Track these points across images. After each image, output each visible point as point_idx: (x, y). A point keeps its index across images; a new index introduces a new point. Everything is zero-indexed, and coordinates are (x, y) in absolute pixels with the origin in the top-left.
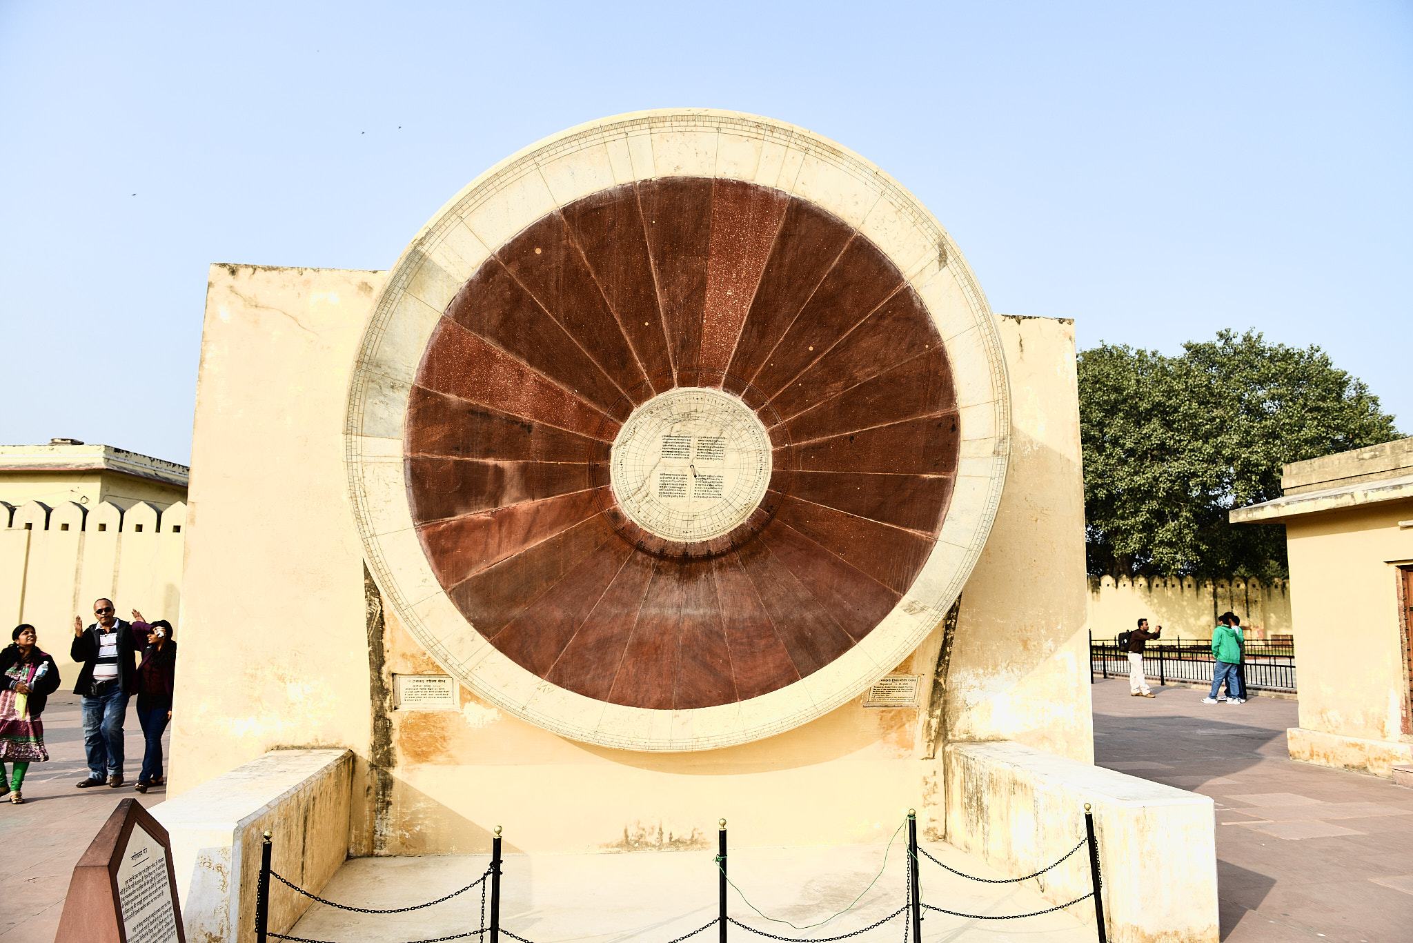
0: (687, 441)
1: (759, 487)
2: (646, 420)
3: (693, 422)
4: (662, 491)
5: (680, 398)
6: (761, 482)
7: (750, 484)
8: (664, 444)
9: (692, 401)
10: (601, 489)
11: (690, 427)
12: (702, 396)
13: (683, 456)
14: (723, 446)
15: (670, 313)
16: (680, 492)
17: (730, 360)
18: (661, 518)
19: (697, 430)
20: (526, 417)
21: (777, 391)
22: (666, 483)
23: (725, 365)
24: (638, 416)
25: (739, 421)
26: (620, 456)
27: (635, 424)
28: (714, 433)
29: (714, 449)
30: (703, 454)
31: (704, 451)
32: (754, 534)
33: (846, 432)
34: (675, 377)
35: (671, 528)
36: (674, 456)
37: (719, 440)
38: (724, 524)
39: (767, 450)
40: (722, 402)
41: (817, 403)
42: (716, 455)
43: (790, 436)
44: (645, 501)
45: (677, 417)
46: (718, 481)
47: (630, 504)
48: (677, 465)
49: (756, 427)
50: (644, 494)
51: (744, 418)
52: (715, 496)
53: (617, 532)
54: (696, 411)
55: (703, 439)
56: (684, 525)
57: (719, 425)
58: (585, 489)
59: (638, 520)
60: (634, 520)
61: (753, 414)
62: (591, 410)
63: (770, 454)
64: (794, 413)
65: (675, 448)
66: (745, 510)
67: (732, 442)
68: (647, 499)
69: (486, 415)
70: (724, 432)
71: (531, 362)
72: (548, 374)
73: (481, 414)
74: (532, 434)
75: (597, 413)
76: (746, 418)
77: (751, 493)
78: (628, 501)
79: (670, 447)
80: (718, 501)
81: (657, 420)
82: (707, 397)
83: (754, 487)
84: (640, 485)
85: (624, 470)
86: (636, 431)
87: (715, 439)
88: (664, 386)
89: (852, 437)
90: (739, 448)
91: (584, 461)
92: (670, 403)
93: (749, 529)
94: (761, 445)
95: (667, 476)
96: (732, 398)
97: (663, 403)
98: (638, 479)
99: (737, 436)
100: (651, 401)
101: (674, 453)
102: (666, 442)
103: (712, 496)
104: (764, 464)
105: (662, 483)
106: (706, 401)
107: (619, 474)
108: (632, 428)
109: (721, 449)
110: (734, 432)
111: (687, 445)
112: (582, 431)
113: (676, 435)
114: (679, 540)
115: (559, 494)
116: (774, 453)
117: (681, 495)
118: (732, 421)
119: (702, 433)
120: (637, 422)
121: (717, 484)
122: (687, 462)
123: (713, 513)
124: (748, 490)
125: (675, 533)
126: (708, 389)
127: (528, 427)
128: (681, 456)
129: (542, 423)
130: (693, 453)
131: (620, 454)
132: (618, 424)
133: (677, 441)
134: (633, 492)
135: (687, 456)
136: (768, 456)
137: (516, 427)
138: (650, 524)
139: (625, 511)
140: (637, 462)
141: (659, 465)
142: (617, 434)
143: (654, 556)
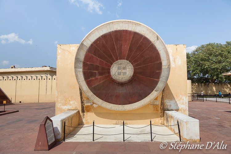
1: (132, 74)
4: (118, 75)
5: (120, 61)
10: (109, 74)
11: (121, 65)
12: (123, 61)
13: (121, 70)
15: (117, 49)
16: (121, 75)
17: (126, 56)
21: (134, 60)
25: (128, 64)
30: (123, 69)
33: (144, 65)
34: (119, 58)
36: (119, 70)
38: (127, 79)
41: (140, 61)
42: (125, 69)
43: (136, 66)
44: (116, 76)
45: (119, 64)
46: (126, 73)
49: (131, 65)
53: (112, 80)
54: (122, 63)
56: (121, 79)
57: (125, 65)
58: (107, 74)
60: (114, 79)
61: (130, 63)
64: (136, 63)
66: (130, 77)
71: (98, 57)
72: (101, 59)
73: (92, 65)
75: (108, 64)
80: (126, 76)
81: (117, 65)
84: (115, 74)
87: (125, 67)
88: (117, 60)
90: (129, 68)
91: (107, 71)
92: (118, 62)
93: (131, 79)
94: (132, 68)
96: (127, 61)
100: (116, 62)
102: (118, 68)
104: (132, 70)
105: (118, 73)
107: (112, 72)
110: (128, 66)
111: (121, 68)
112: (106, 67)
114: (121, 81)
115: (104, 75)
116: (134, 69)
119: (123, 66)
120: (114, 65)
124: (130, 74)
129: (100, 66)
131: (112, 70)
132: (111, 65)
137: (97, 66)
138: (117, 79)
139: (113, 77)
140: (114, 71)
141: (117, 71)
142: (111, 67)
143: (117, 84)
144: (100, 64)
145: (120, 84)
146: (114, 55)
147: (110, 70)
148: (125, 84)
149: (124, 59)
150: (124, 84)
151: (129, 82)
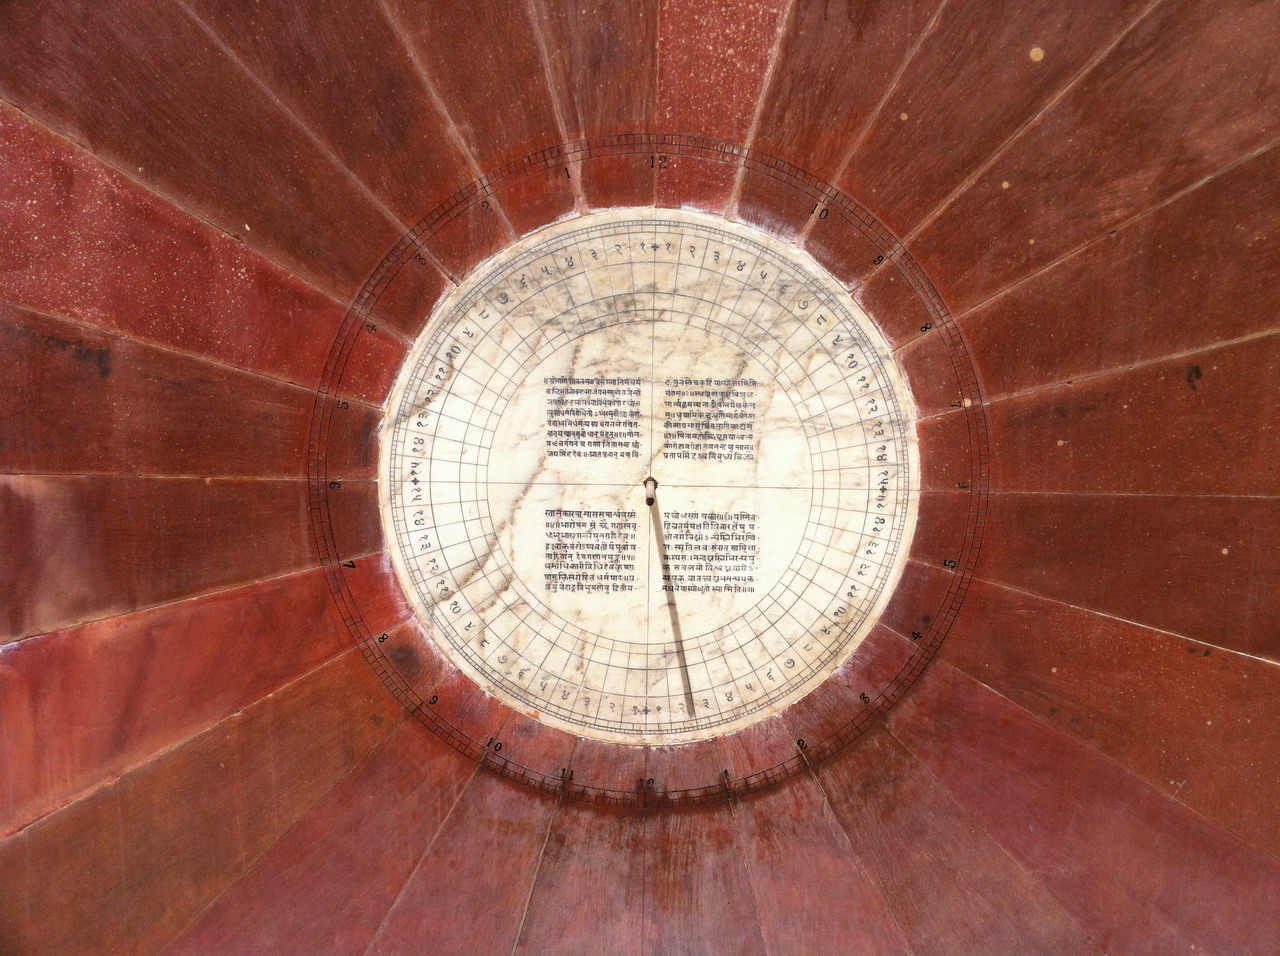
0: (626, 397)
1: (879, 552)
2: (486, 324)
3: (645, 330)
4: (554, 571)
5: (597, 245)
6: (885, 533)
7: (849, 541)
8: (553, 407)
9: (636, 254)
10: (352, 565)
11: (637, 346)
12: (670, 238)
13: (619, 449)
14: (750, 410)
16: (614, 572)
17: (759, 106)
18: (557, 662)
19: (658, 356)
20: (89, 322)
21: (927, 210)
22: (568, 541)
23: (743, 125)
24: (461, 311)
25: (801, 321)
26: (408, 450)
27: (450, 341)
28: (717, 367)
29: (721, 421)
30: (685, 441)
31: (688, 430)
32: (873, 717)
33: (1173, 350)
34: (576, 171)
35: (594, 696)
36: (588, 449)
37: (738, 389)
38: (767, 682)
39: (900, 423)
40: (738, 256)
41: (1067, 248)
42: (728, 442)
43: (977, 370)
44: (500, 605)
45: (591, 312)
46: (739, 531)
47: (452, 617)
48: (599, 477)
49: (861, 340)
50: (496, 579)
51: (815, 309)
52: (732, 583)
53: (414, 714)
54: (653, 289)
55: (681, 388)
56: (635, 685)
57: (734, 338)
58: (299, 564)
59: (483, 672)
60: (468, 670)
61: (846, 297)
62: (300, 296)
63: (912, 432)
64: (991, 287)
65: (588, 418)
66: (836, 631)
67: (780, 397)
68: (509, 597)
70: (752, 363)
71: (94, 133)
72: (151, 173)
74: (112, 380)
75: (320, 304)
76: (823, 311)
77: (853, 573)
78: (446, 607)
79: (573, 418)
80: (743, 602)
81: (525, 326)
82: (687, 241)
83: (862, 553)
84: (480, 547)
85: (425, 499)
86: (457, 363)
87: (723, 388)
88: (539, 208)
89: (1194, 371)
90: (804, 414)
91: (288, 471)
92: (563, 264)
93: (853, 696)
94: (880, 403)
95: (566, 519)
96: (775, 241)
97: (540, 264)
98: (474, 529)
99: (795, 372)
100: (502, 256)
101: (587, 439)
102: (561, 402)
103: (722, 584)
104: (892, 470)
105: (554, 541)
106: (686, 255)
107: (410, 513)
108: (442, 355)
109: (745, 421)
110: (786, 361)
111: (627, 408)
112: (274, 365)
113: (591, 373)
114: (619, 738)
115: (214, 585)
116: (925, 431)
117: (619, 583)
118: (775, 322)
119: (677, 367)
120: (458, 331)
121: (736, 542)
122: (631, 469)
123: (730, 643)
124: (842, 561)
125: (607, 713)
126: (689, 213)
127: (99, 356)
128: (608, 449)
129: (142, 341)
130: (651, 436)
131: (410, 446)
132: (392, 341)
133: (594, 397)
134: (459, 574)
135: (630, 449)
136: (905, 441)
137: (61, 356)
138: (524, 683)
139: (437, 641)
140: (468, 473)
141: (540, 479)
142: (393, 376)
143: (541, 792)
144: (122, 309)
145: (602, 805)
146: (462, 89)
147: (367, 455)
148: (721, 797)
149: (702, 188)
150: (687, 804)
151: (811, 762)
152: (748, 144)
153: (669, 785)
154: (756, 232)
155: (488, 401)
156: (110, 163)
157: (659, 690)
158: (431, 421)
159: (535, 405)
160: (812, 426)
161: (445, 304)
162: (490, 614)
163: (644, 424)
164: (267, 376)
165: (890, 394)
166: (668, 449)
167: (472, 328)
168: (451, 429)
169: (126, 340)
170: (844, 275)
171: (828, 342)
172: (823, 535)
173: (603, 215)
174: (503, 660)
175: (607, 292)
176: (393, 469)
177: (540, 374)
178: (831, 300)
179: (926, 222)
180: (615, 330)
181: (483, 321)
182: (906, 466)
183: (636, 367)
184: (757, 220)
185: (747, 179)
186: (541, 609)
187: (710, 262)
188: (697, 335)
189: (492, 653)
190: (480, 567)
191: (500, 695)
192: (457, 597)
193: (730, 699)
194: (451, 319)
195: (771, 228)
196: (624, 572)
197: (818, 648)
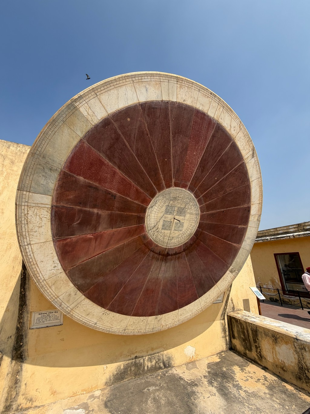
0: (174, 208)
1: (194, 228)
3: (177, 201)
6: (195, 226)
7: (192, 226)
9: (177, 193)
10: (141, 225)
12: (181, 191)
15: (174, 157)
17: (192, 179)
18: (161, 238)
19: (177, 204)
20: (114, 192)
22: (165, 224)
23: (190, 181)
28: (183, 206)
29: (182, 212)
31: (179, 213)
35: (164, 242)
37: (185, 209)
38: (182, 241)
39: (199, 214)
40: (187, 194)
45: (172, 198)
47: (151, 232)
48: (169, 217)
49: (196, 205)
50: (156, 228)
51: (193, 201)
52: (180, 230)
54: (178, 197)
55: (179, 208)
56: (169, 241)
58: (134, 225)
59: (153, 239)
60: (151, 239)
61: (196, 200)
62: (141, 192)
65: (169, 210)
66: (189, 236)
67: (188, 210)
68: (157, 230)
69: (96, 189)
70: (186, 206)
71: (119, 168)
72: (126, 174)
73: (94, 188)
74: (116, 199)
75: (143, 194)
76: (194, 201)
77: (192, 230)
78: (150, 231)
84: (155, 224)
85: (150, 218)
86: (157, 202)
87: (183, 208)
88: (169, 186)
89: (223, 212)
90: (190, 212)
95: (165, 222)
96: (191, 193)
97: (167, 192)
98: (155, 222)
99: (190, 208)
100: (164, 191)
101: (169, 213)
102: (167, 208)
106: (182, 193)
107: (149, 220)
108: (155, 201)
109: (185, 212)
111: (173, 210)
112: (136, 200)
113: (171, 205)
116: (201, 215)
118: (189, 202)
119: (179, 206)
120: (158, 199)
122: (173, 217)
123: (179, 237)
124: (191, 228)
125: (165, 244)
126: (183, 189)
127: (114, 196)
128: (171, 214)
129: (121, 195)
130: (175, 213)
131: (150, 211)
132: (151, 199)
133: (170, 208)
134: (152, 227)
135: (173, 214)
136: (199, 216)
137: (109, 196)
138: (157, 240)
139: (149, 235)
140: (156, 215)
141: (163, 217)
142: (150, 203)
143: (157, 254)
144: (119, 191)
145: (163, 254)
148: (175, 254)
149: (184, 186)
150: (172, 255)
152: (190, 183)
153: (170, 253)
154: (189, 192)
155: (159, 207)
156: (121, 172)
157: (171, 242)
158: (153, 208)
159: (164, 208)
160: (191, 214)
161: (157, 195)
162: (155, 232)
163: (175, 211)
164: (135, 202)
165: (198, 211)
166: (177, 215)
167: (159, 198)
168: (155, 210)
169: (119, 194)
170: (196, 198)
171: (194, 205)
172: (190, 225)
173: (175, 188)
174: (155, 238)
175: (174, 196)
176: (147, 214)
177: (165, 205)
178: (194, 200)
179: (204, 193)
180: (174, 201)
181: (161, 198)
182: (198, 219)
183: (175, 205)
184: (189, 191)
185: (189, 186)
186: (161, 232)
187: (184, 195)
188: (182, 202)
189: (154, 237)
190: (155, 227)
191: (154, 242)
192: (152, 230)
193: (178, 243)
194: (157, 197)
195: (191, 192)
196: (170, 228)
197: (187, 238)
